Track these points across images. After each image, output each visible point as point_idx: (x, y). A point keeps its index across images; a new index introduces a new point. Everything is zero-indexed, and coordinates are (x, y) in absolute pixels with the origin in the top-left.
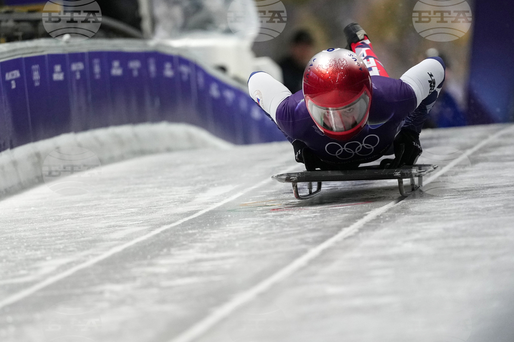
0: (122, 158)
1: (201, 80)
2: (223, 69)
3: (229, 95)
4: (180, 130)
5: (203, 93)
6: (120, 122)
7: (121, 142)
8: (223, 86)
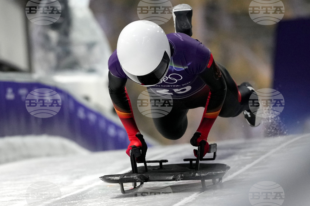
0: (14, 160)
1: (71, 105)
2: (87, 98)
3: (92, 117)
4: (56, 141)
5: (73, 115)
6: (13, 134)
7: (13, 148)
8: (87, 110)
